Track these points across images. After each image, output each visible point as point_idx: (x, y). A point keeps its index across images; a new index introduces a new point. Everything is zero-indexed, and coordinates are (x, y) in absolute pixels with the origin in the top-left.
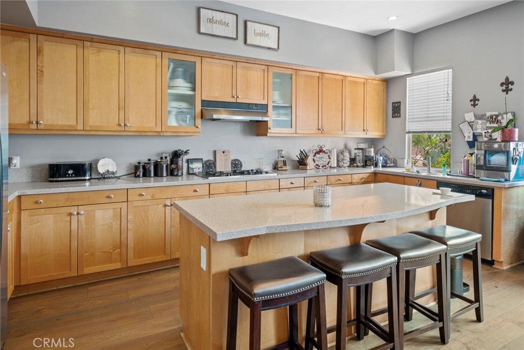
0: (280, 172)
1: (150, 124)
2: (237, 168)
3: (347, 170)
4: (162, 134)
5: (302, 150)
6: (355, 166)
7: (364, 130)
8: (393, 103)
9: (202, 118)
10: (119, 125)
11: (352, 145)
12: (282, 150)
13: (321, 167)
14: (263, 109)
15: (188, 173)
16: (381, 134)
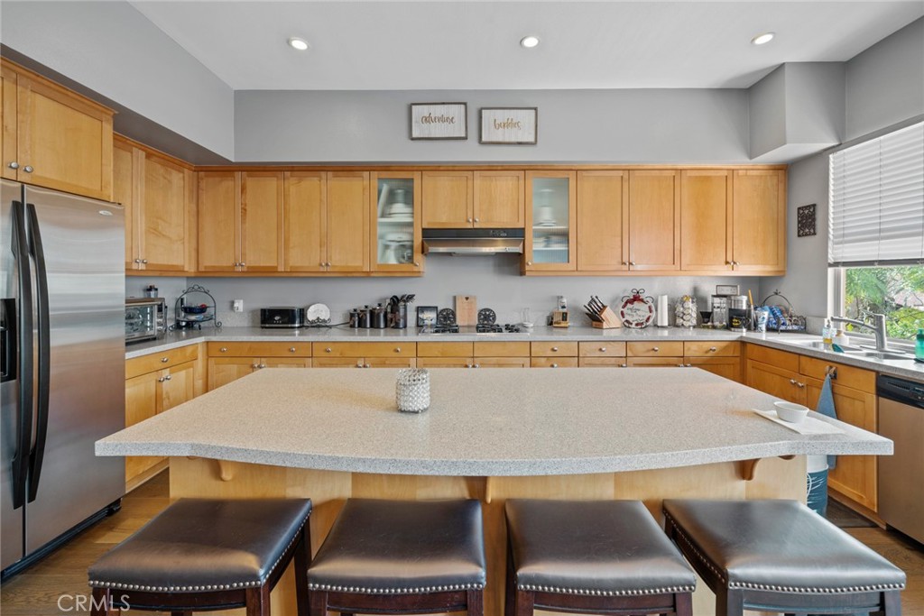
0: (555, 330)
1: (356, 262)
2: (486, 321)
3: (691, 334)
4: (372, 275)
5: (594, 297)
6: (708, 327)
7: (727, 263)
8: (799, 209)
9: (423, 252)
10: (321, 265)
11: (709, 289)
12: (562, 297)
13: (633, 326)
14: (517, 234)
15: (419, 326)
16: (776, 269)
